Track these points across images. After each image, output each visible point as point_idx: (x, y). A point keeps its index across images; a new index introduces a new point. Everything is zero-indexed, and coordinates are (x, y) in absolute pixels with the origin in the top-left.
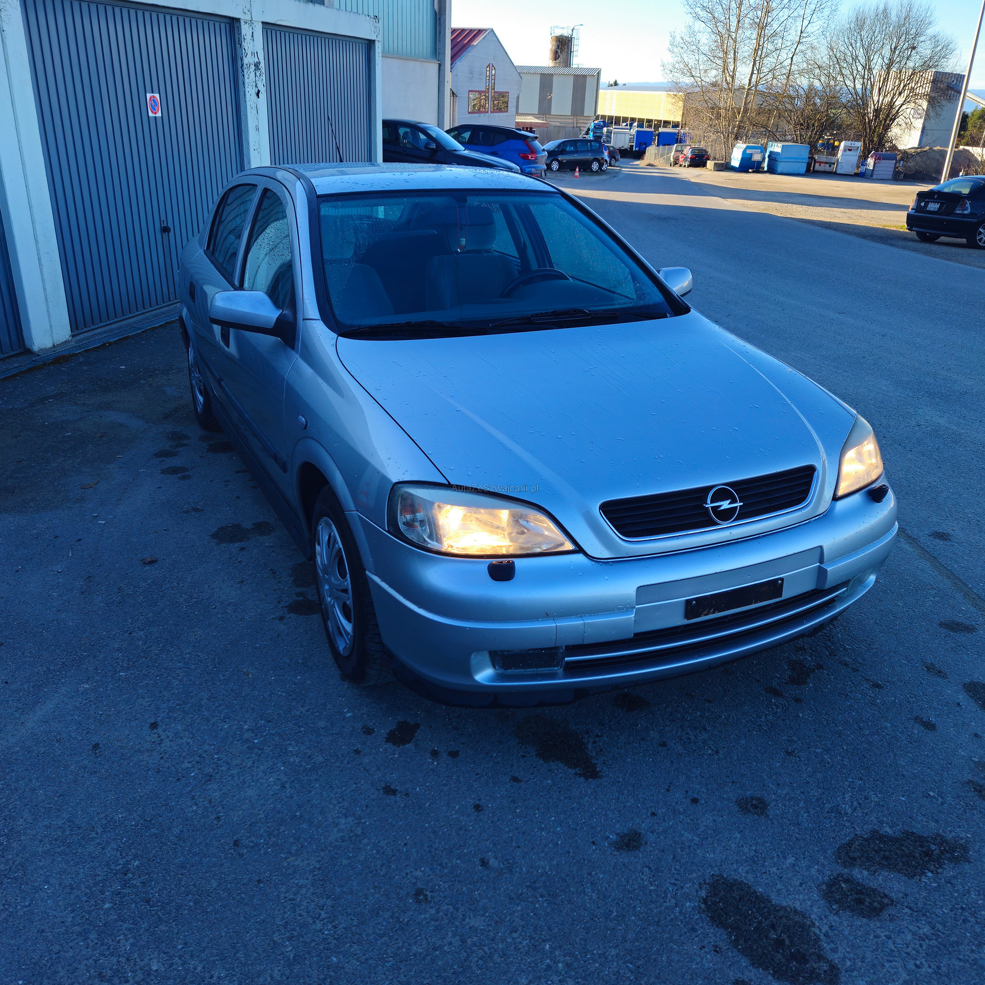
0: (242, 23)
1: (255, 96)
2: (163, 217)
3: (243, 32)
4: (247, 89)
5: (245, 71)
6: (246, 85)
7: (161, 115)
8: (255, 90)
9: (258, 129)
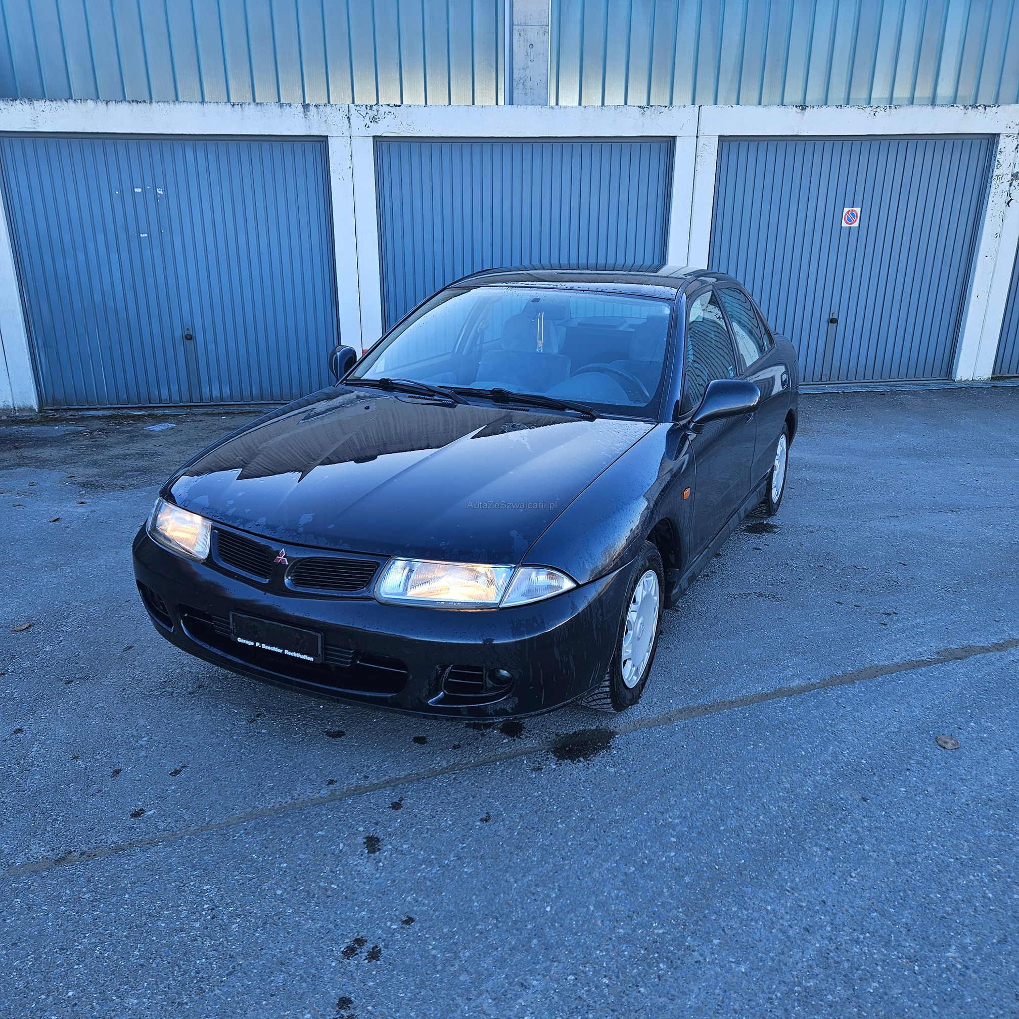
0: (1002, 137)
1: (1004, 205)
2: (835, 309)
3: (1001, 145)
4: (991, 199)
5: (994, 182)
6: (991, 195)
7: (857, 225)
8: (1005, 199)
9: (997, 236)
